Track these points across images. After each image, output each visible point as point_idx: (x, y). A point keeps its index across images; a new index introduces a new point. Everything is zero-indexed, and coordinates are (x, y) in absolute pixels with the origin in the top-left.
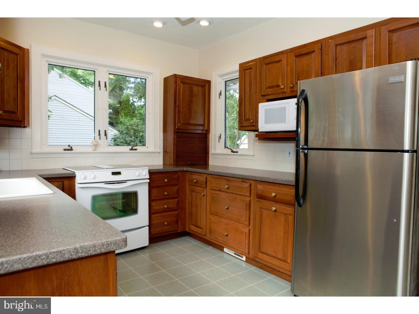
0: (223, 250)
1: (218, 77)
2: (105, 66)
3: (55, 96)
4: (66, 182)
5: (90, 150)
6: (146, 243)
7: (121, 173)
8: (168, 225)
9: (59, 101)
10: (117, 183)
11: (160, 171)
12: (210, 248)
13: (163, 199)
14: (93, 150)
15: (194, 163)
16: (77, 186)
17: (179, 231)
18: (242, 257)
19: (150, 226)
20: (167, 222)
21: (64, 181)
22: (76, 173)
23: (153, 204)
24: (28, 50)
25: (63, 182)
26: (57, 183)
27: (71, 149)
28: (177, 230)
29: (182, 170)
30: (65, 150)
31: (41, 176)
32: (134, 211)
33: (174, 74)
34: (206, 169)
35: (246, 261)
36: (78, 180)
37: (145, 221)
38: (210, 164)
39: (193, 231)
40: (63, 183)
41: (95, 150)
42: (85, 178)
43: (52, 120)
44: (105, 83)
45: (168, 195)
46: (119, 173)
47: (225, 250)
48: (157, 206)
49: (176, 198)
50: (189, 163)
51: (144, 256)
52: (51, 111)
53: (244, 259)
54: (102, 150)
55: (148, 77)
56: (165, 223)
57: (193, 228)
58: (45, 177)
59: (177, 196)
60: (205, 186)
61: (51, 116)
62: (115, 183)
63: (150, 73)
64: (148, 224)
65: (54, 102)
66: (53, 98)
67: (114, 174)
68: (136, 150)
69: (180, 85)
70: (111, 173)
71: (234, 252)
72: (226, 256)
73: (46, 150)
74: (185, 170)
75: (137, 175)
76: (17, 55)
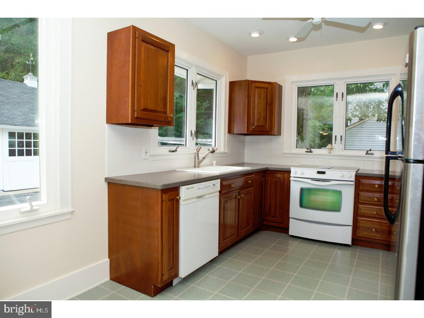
2: (342, 79)
5: (326, 152)
6: (349, 242)
7: (326, 172)
10: (322, 181)
11: (370, 176)
14: (328, 153)
16: (292, 179)
19: (354, 227)
21: (284, 174)
22: (291, 169)
23: (361, 206)
24: (276, 83)
27: (310, 152)
36: (293, 174)
40: (284, 176)
41: (330, 153)
42: (302, 173)
44: (343, 93)
46: (323, 173)
48: (365, 210)
56: (373, 229)
62: (320, 181)
67: (319, 172)
70: (317, 172)
73: (293, 151)
75: (341, 176)
76: (267, 88)
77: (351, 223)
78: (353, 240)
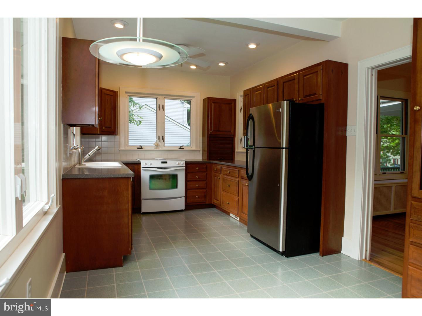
0: (230, 215)
1: (239, 97)
3: (146, 105)
4: (136, 166)
5: (153, 148)
6: (183, 208)
7: (167, 162)
8: (199, 198)
9: (149, 109)
11: (193, 162)
12: (224, 214)
13: (196, 181)
14: (155, 149)
15: (223, 158)
16: (142, 169)
17: (207, 203)
18: (238, 218)
19: (186, 197)
20: (198, 196)
22: (141, 162)
23: (189, 183)
24: (118, 92)
25: (134, 166)
26: (131, 167)
27: (142, 148)
28: (205, 202)
29: (209, 162)
30: (138, 148)
31: (122, 162)
32: (175, 186)
33: (208, 97)
34: (232, 163)
35: (240, 221)
36: (142, 165)
37: (183, 194)
38: (235, 159)
39: (215, 203)
40: (134, 168)
41: (156, 149)
42: (146, 164)
43: (143, 125)
45: (199, 178)
46: (166, 162)
47: (231, 215)
48: (191, 185)
49: (205, 180)
50: (218, 158)
51: (182, 216)
52: (142, 117)
53: (238, 219)
54: (160, 149)
55: (192, 99)
56: (197, 196)
57: (215, 201)
58: (125, 163)
59: (205, 179)
60: (220, 172)
61: (142, 121)
62: (164, 168)
63: (193, 97)
64: (184, 196)
65: (145, 110)
66: (144, 107)
67: (162, 162)
68: (183, 149)
69: (212, 105)
70: (161, 162)
71: (234, 216)
72: (231, 218)
73: (127, 148)
74: (211, 162)
75: (177, 164)
76: (112, 95)
77: (184, 195)
78: (186, 205)
